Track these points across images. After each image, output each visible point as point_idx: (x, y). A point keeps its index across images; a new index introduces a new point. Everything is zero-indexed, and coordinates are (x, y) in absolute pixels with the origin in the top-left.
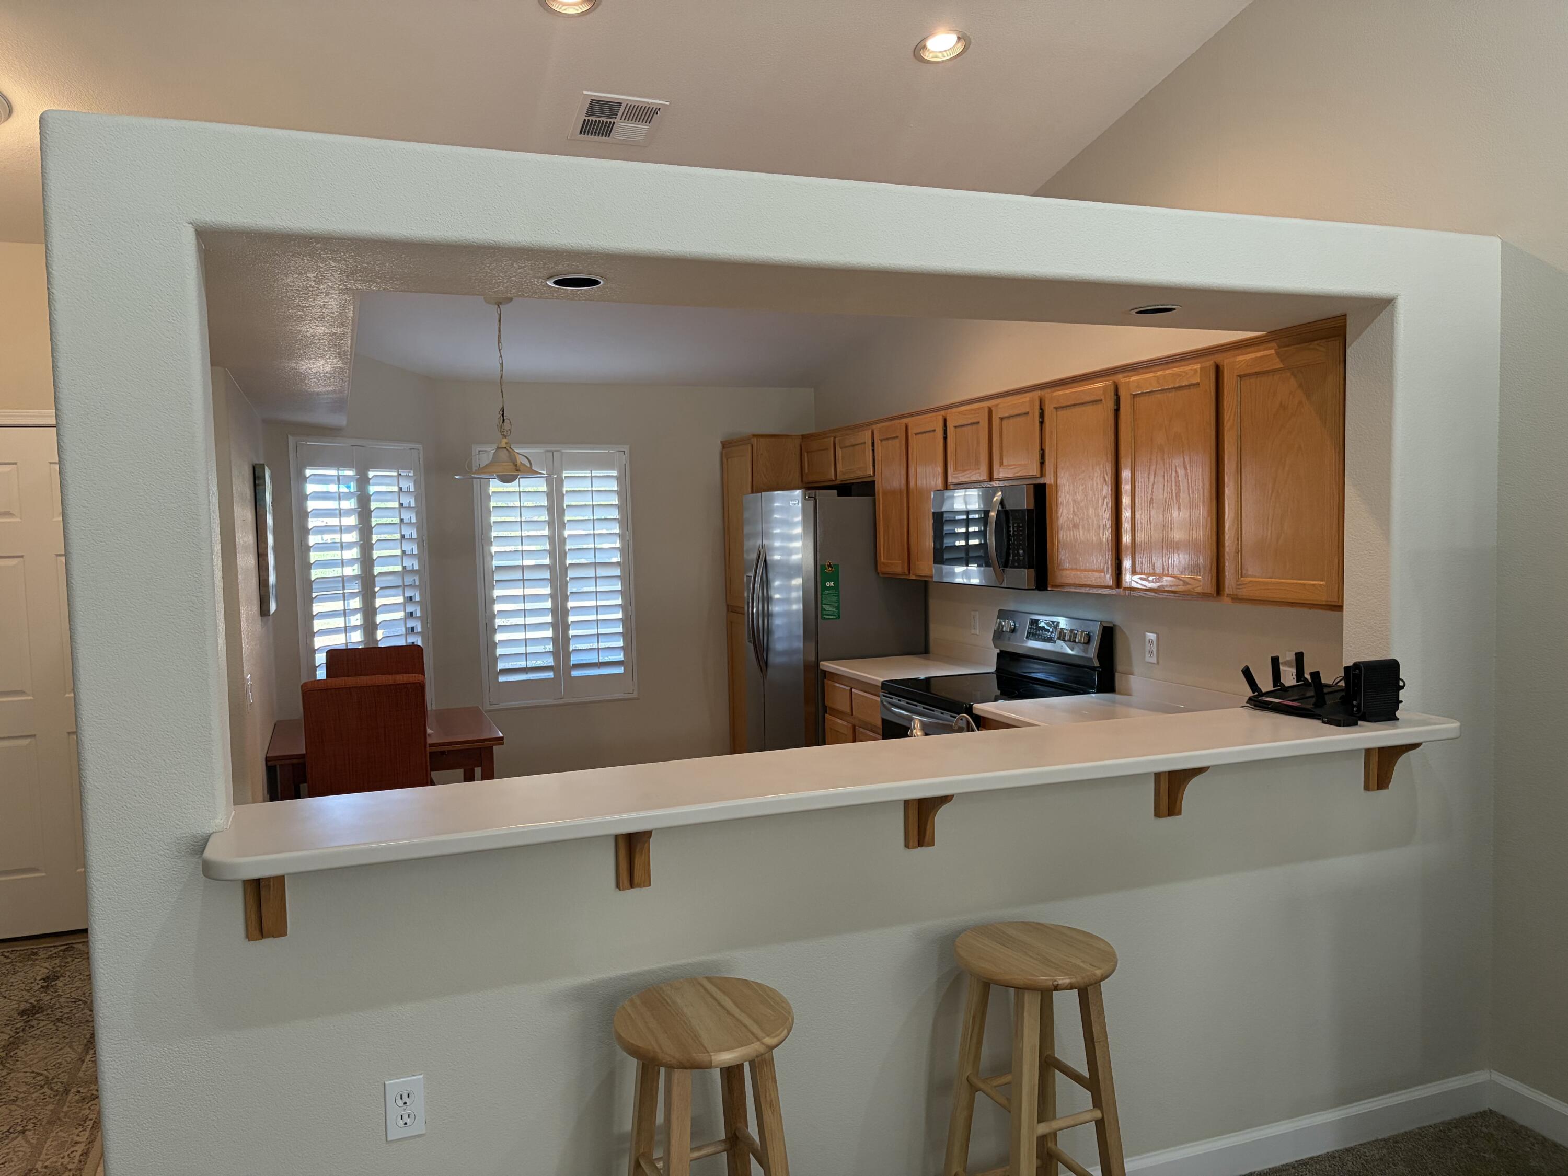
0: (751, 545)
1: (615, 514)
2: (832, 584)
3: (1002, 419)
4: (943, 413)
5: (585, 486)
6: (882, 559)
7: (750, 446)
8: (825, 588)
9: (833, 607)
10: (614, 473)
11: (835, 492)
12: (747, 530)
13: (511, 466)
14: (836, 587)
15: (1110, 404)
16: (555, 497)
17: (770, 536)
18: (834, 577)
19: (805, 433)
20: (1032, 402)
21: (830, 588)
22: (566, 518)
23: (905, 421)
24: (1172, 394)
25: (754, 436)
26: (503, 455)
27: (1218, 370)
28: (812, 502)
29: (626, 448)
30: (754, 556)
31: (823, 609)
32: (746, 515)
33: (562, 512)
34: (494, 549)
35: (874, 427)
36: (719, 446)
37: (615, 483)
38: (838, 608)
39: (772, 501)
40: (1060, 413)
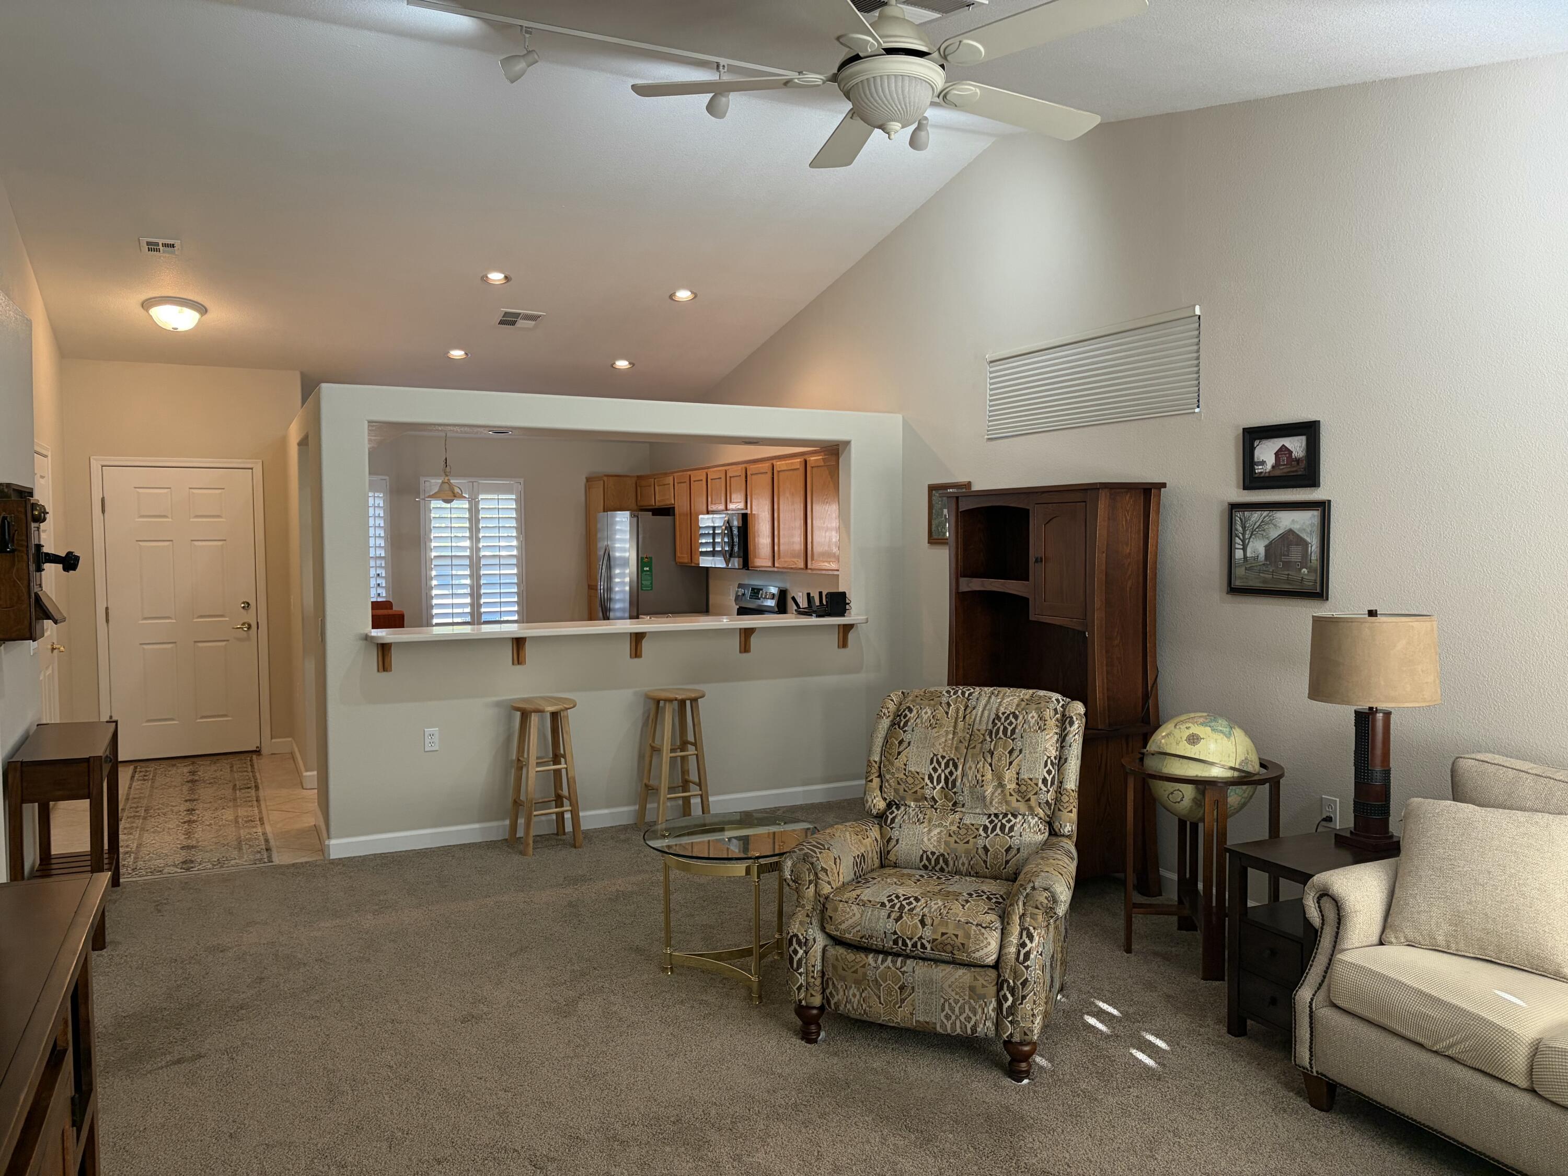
0: (602, 544)
1: (514, 524)
2: (648, 569)
3: (730, 477)
4: (706, 470)
5: (493, 505)
6: (678, 554)
7: (602, 482)
8: (643, 571)
9: (648, 583)
10: (514, 497)
11: (651, 513)
12: (599, 535)
13: (452, 494)
14: (650, 570)
15: (770, 474)
16: (474, 511)
17: (613, 540)
18: (649, 564)
19: (639, 474)
20: (742, 469)
21: (647, 571)
22: (481, 525)
23: (689, 473)
24: (791, 472)
25: (605, 476)
26: (446, 486)
27: (806, 461)
28: (635, 519)
29: (522, 481)
30: (602, 553)
31: (642, 584)
32: (599, 526)
33: (478, 521)
34: (433, 544)
35: (676, 475)
36: (585, 480)
37: (514, 503)
38: (651, 583)
39: (615, 517)
40: (753, 476)
